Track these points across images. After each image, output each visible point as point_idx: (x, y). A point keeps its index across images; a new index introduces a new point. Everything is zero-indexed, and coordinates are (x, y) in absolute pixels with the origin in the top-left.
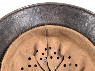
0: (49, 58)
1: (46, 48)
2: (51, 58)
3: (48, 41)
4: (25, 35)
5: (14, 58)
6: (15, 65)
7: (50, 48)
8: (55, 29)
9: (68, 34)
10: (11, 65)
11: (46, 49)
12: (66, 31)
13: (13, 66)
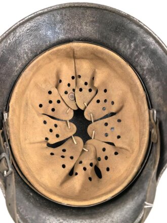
0: (77, 90)
1: (74, 75)
2: (81, 90)
3: (76, 66)
4: (40, 60)
5: (28, 92)
6: (29, 102)
7: (80, 77)
8: (85, 49)
9: (105, 57)
10: (24, 103)
11: (73, 78)
12: (102, 53)
13: (27, 104)
